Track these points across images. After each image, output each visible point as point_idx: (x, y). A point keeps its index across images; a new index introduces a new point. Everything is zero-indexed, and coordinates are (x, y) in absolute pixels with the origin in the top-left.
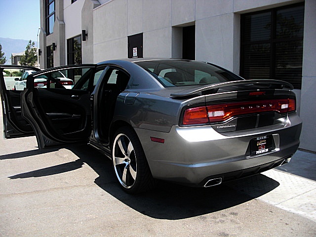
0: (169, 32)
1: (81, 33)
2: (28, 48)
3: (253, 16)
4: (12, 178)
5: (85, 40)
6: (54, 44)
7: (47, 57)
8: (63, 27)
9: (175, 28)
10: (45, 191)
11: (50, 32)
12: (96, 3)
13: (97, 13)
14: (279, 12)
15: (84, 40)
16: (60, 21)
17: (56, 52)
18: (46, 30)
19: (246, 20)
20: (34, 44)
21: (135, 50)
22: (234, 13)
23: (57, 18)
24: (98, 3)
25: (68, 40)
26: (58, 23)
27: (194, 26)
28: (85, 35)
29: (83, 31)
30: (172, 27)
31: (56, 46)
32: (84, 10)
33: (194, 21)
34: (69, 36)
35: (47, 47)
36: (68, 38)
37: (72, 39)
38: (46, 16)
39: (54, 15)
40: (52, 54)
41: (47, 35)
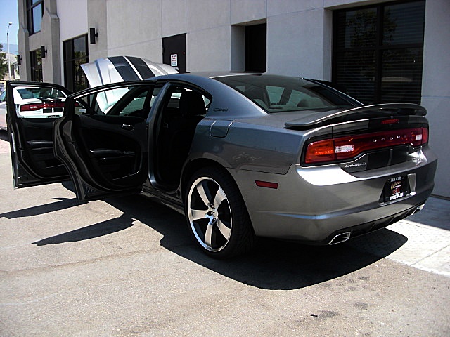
0: (227, 35)
1: (87, 31)
3: (349, 14)
4: (39, 243)
5: (94, 43)
6: (43, 47)
7: (31, 66)
8: (56, 23)
9: (236, 27)
10: (94, 261)
11: (35, 30)
14: (386, 8)
15: (93, 42)
16: (51, 13)
17: (46, 60)
18: (28, 26)
19: (340, 18)
20: (1, 46)
21: (174, 58)
22: (325, 8)
23: (47, 9)
25: (64, 42)
26: (49, 17)
27: (266, 24)
28: (94, 34)
29: (91, 29)
30: (232, 26)
31: (46, 51)
33: (264, 17)
34: (65, 36)
35: (31, 52)
36: (65, 40)
37: (72, 41)
38: (27, 6)
39: (40, 5)
40: (39, 63)
41: (30, 35)
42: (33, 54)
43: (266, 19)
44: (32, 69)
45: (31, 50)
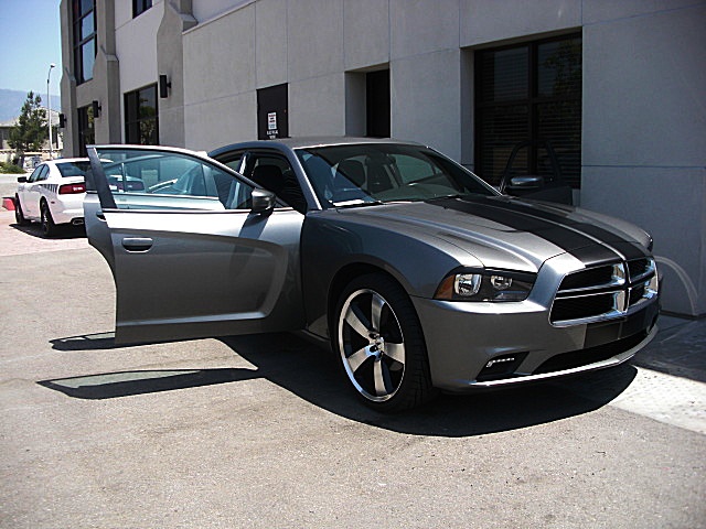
0: (340, 83)
1: (156, 79)
2: (27, 109)
3: (498, 54)
5: (166, 96)
6: (95, 103)
7: (80, 130)
8: (114, 67)
9: (352, 75)
11: (85, 78)
12: (189, 19)
13: (191, 40)
14: (541, 47)
15: (164, 95)
16: (108, 54)
17: (100, 121)
18: (75, 72)
19: (483, 61)
20: (38, 99)
21: (272, 119)
22: (462, 48)
23: (102, 47)
24: (191, 20)
25: (126, 95)
26: (104, 59)
27: (388, 71)
28: (165, 85)
29: (161, 77)
30: (346, 72)
31: (100, 108)
32: (161, 33)
33: (387, 61)
34: (127, 86)
35: (79, 110)
36: (126, 91)
37: (137, 92)
38: (75, 42)
39: (93, 41)
40: (90, 125)
41: (78, 84)
42: (82, 113)
43: (388, 64)
44: (80, 135)
45: (79, 106)
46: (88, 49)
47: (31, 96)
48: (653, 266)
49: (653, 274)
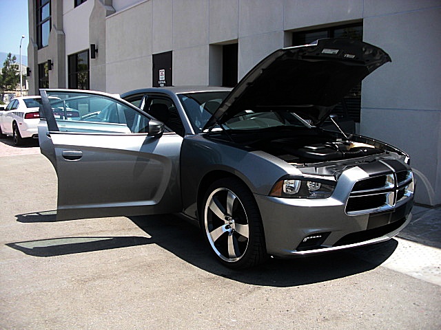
0: (206, 52)
1: (88, 47)
2: (7, 63)
3: (308, 35)
5: (95, 58)
6: (49, 61)
7: (39, 78)
8: (62, 38)
9: (213, 46)
11: (44, 45)
12: (110, 8)
13: (111, 22)
15: (93, 57)
16: (58, 30)
17: (52, 72)
18: (37, 41)
20: (14, 58)
21: (162, 73)
22: (285, 31)
23: (54, 25)
24: (112, 9)
25: (69, 56)
26: (56, 33)
27: (237, 44)
28: (94, 50)
29: (92, 45)
30: (210, 45)
31: (52, 64)
32: (92, 18)
33: (236, 38)
34: (71, 50)
35: (39, 65)
36: (69, 54)
37: (76, 55)
38: (37, 23)
39: (49, 22)
40: (46, 75)
41: (39, 49)
42: (41, 67)
43: (237, 40)
44: (39, 81)
45: (39, 63)
46: (45, 27)
47: (10, 55)
48: (411, 176)
49: (411, 181)
